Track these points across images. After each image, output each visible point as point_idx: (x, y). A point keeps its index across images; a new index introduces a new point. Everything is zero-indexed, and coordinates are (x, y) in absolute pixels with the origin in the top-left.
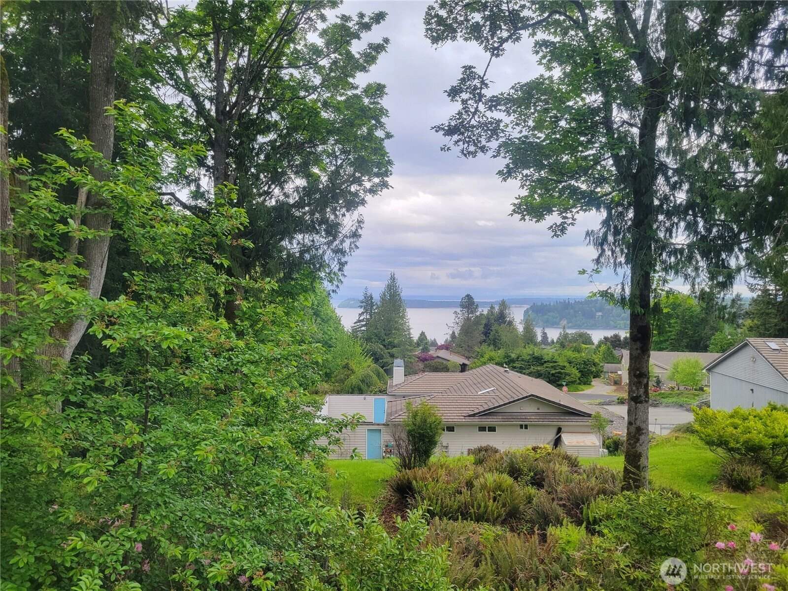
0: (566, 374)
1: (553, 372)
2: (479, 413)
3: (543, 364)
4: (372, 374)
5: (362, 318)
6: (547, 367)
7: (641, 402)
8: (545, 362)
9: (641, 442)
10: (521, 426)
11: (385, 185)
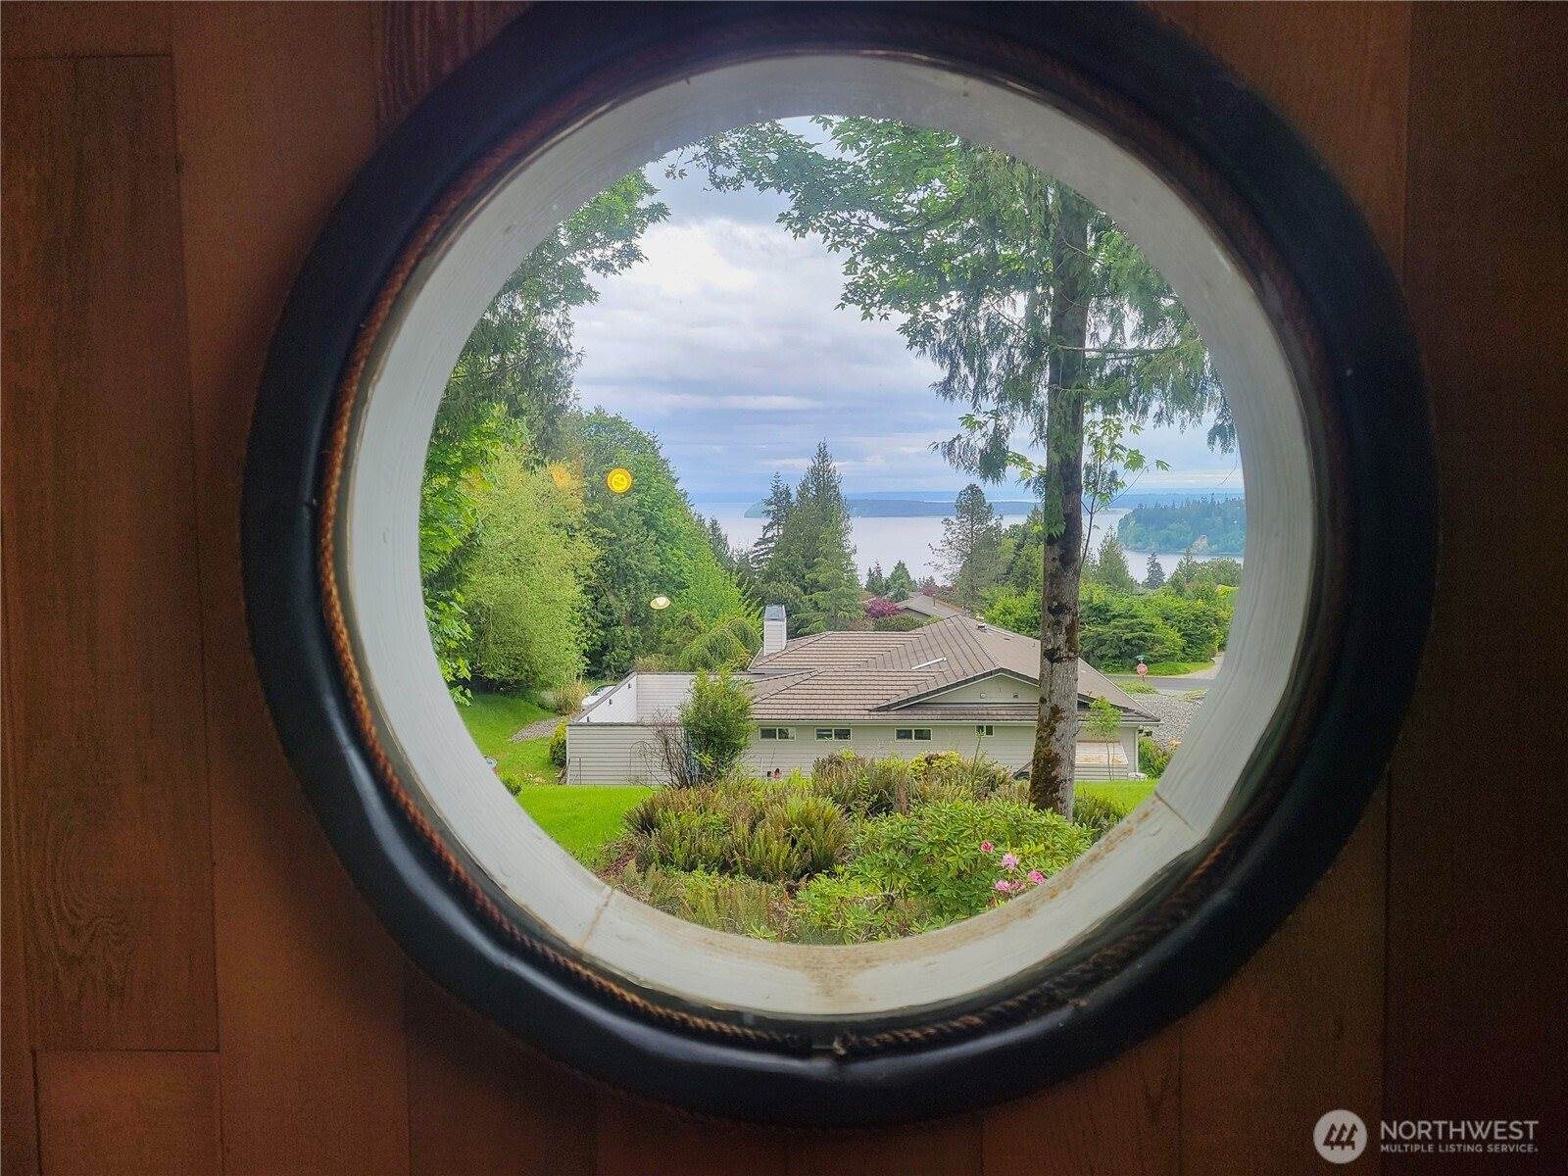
0: (1155, 641)
1: (1129, 636)
2: (898, 704)
3: (1109, 621)
4: (730, 635)
5: (769, 535)
6: (1116, 627)
7: (1059, 660)
8: (1114, 617)
9: (1058, 734)
10: (980, 728)
11: (631, 255)
